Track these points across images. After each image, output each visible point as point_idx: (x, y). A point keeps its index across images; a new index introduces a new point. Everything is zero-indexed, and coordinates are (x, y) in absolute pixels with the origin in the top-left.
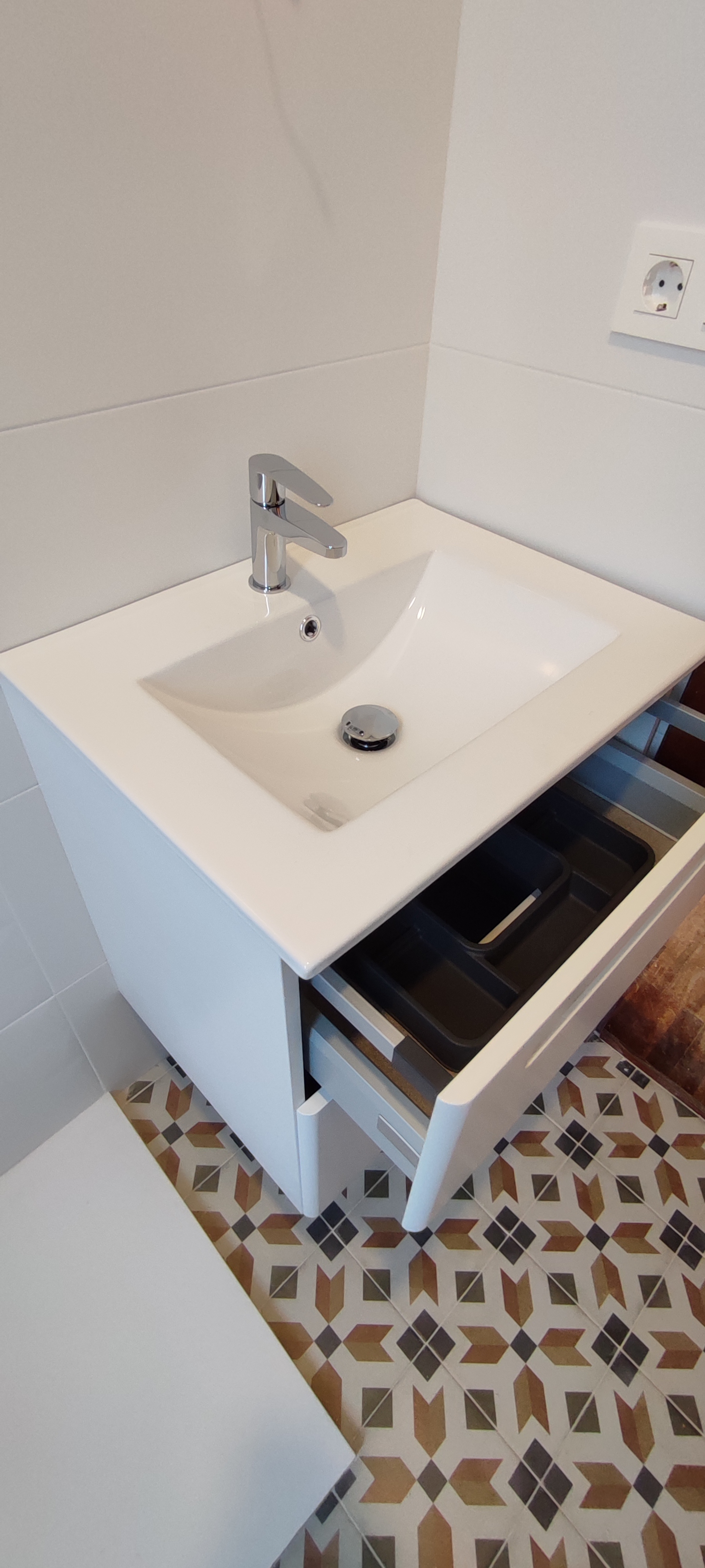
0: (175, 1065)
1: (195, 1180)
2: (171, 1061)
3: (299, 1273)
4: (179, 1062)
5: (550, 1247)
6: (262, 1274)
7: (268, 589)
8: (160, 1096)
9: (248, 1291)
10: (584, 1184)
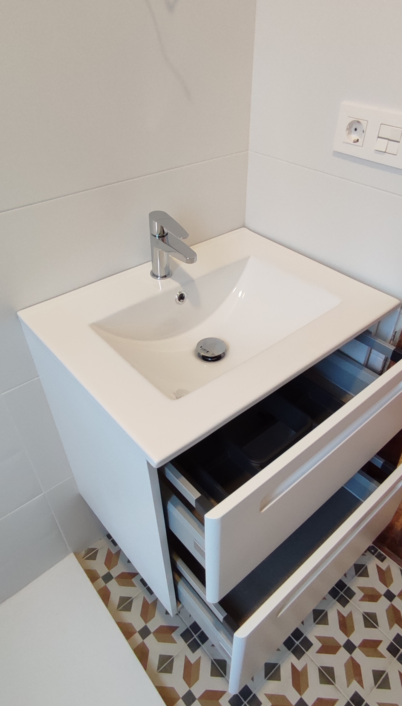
0: (111, 539)
1: (119, 604)
2: (109, 536)
3: (174, 660)
4: (114, 537)
5: (321, 651)
6: (154, 660)
7: (160, 278)
8: (101, 557)
9: (145, 668)
10: (343, 616)
